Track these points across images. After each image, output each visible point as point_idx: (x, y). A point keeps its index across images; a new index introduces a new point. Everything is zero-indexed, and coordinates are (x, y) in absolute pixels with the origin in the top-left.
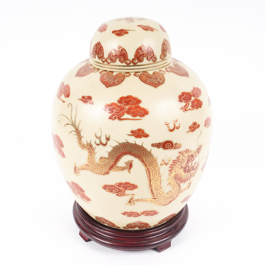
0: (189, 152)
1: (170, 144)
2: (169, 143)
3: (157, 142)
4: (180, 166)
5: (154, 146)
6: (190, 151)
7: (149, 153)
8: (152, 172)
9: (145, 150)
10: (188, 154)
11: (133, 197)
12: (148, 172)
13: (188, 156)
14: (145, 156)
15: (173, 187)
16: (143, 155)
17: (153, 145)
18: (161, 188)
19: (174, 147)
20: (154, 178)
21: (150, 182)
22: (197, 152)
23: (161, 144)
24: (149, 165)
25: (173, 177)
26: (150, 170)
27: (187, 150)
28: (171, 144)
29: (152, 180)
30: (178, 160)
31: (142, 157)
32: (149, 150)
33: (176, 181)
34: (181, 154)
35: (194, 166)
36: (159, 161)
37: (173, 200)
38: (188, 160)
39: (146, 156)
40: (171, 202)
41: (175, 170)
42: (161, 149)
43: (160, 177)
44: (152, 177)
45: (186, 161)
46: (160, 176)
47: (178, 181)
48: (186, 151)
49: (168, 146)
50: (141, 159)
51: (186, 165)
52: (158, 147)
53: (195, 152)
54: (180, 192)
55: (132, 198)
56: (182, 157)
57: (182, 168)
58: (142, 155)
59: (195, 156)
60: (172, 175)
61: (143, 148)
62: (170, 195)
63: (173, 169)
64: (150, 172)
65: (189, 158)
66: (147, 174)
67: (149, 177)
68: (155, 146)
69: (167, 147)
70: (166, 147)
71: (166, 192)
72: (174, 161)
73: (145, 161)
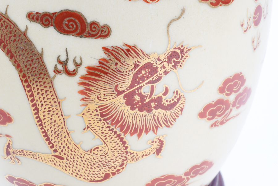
0: (137, 53)
1: (76, 21)
2: (73, 18)
3: (41, 10)
4: (113, 87)
5: (33, 18)
6: (140, 53)
7: (22, 36)
8: (35, 86)
9: (12, 26)
10: (135, 60)
11: (11, 143)
12: (26, 85)
13: (136, 66)
14: (14, 42)
15: (103, 138)
16: (9, 39)
17: (31, 17)
18: (68, 134)
19: (88, 32)
20: (43, 103)
21: (37, 113)
22: (169, 62)
23: (52, 18)
24: (26, 66)
25: (95, 113)
26: (29, 80)
27: (130, 47)
28: (79, 21)
29: (40, 108)
30: (106, 71)
31: (8, 42)
32: (23, 28)
33: (106, 125)
34: (112, 54)
35: (164, 97)
36: (50, 63)
37: (114, 174)
38: (135, 76)
39: (16, 43)
40: (107, 176)
41: (97, 94)
42: (52, 30)
43: (57, 104)
44: (39, 101)
45: (131, 78)
46: (59, 102)
47: (112, 124)
48: (128, 50)
49: (71, 27)
50: (6, 49)
51: (131, 87)
52: (44, 23)
53: (159, 60)
54: (129, 157)
55: (9, 144)
56: (116, 64)
57: (119, 93)
58: (7, 38)
59: (161, 71)
60: (93, 106)
61: (8, 19)
62: (99, 158)
63: (90, 90)
64: (31, 84)
65: (139, 72)
66: (25, 90)
67: (30, 99)
68: (37, 19)
69: (69, 28)
70: (66, 28)
71: (87, 148)
72: (90, 68)
73: (15, 55)
